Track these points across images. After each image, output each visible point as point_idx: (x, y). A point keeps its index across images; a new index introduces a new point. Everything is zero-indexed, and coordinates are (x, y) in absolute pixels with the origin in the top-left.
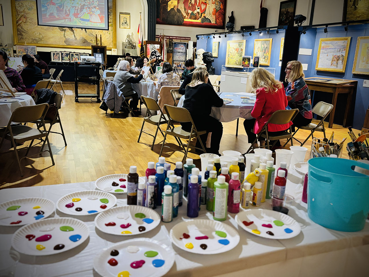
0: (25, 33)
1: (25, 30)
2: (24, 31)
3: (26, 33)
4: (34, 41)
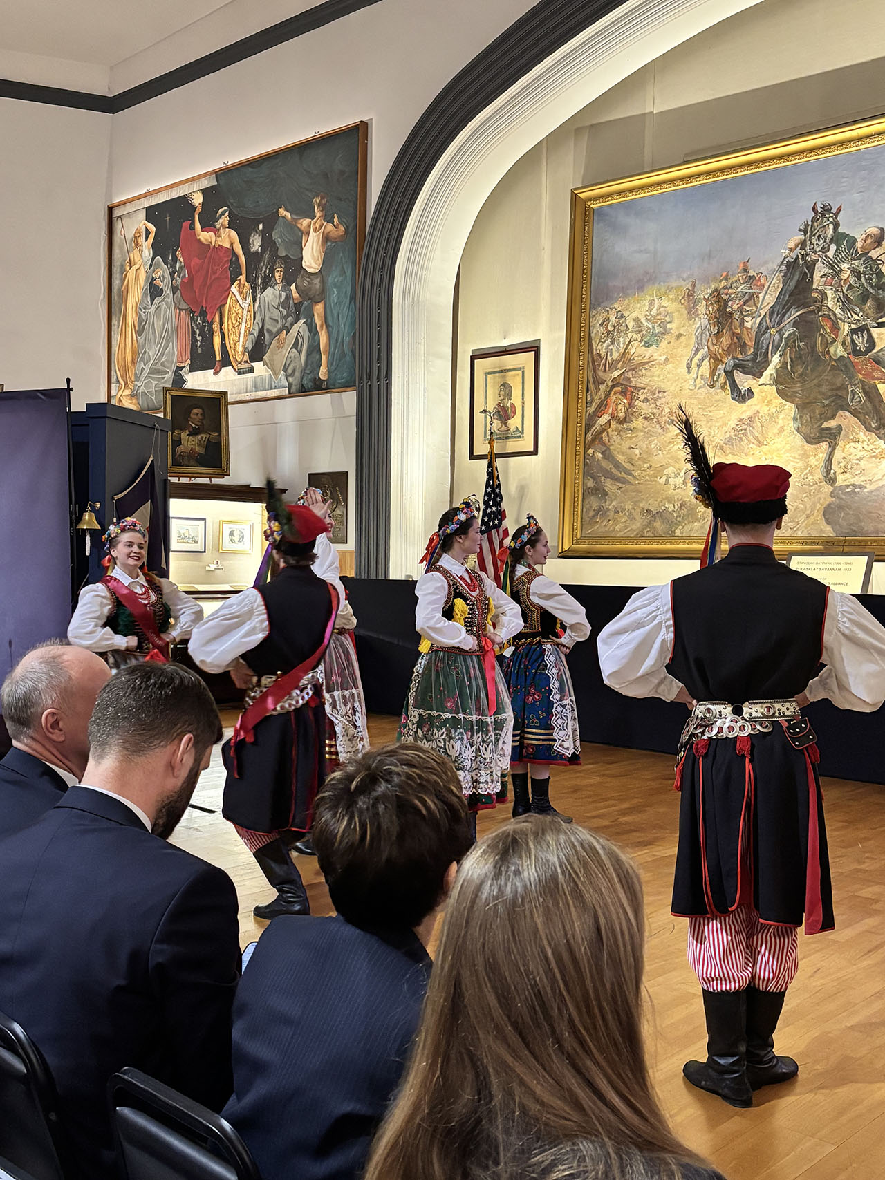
0: (618, 479)
1: (618, 466)
2: (613, 470)
3: (624, 481)
4: (657, 524)
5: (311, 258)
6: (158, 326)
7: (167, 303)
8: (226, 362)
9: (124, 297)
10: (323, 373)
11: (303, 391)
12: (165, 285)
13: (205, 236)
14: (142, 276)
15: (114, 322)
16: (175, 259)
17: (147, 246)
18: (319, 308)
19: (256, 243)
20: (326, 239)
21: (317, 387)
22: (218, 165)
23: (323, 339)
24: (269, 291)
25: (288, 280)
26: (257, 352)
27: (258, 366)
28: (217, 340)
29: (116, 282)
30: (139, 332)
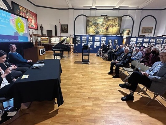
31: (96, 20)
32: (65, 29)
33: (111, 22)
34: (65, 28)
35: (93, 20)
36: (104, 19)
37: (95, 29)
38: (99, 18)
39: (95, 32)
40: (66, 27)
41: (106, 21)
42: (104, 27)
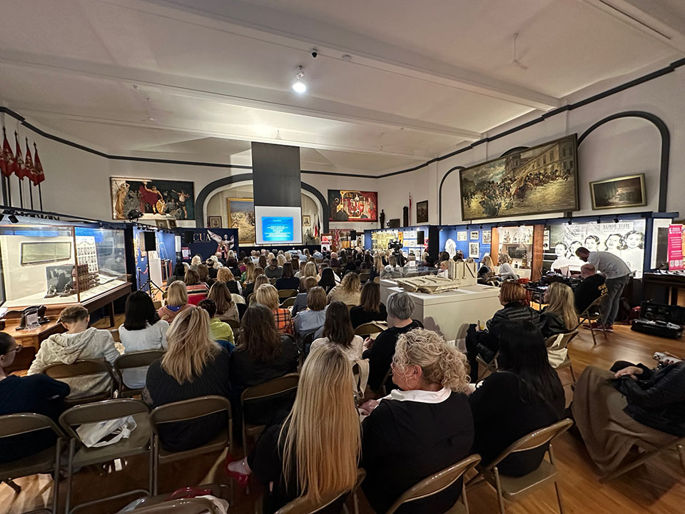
5: (182, 199)
6: (132, 204)
7: (136, 200)
8: (157, 212)
9: (118, 196)
10: (186, 217)
11: (180, 219)
12: (135, 196)
13: (148, 190)
14: (125, 193)
15: (114, 201)
16: (138, 192)
17: (127, 189)
18: (184, 208)
19: (166, 194)
20: (185, 197)
21: (185, 219)
22: (152, 178)
23: (186, 212)
24: (170, 203)
25: (175, 202)
26: (167, 212)
27: (168, 215)
28: (154, 209)
29: (114, 193)
30: (125, 203)
31: (484, 173)
32: (423, 213)
33: (531, 168)
34: (422, 209)
35: (475, 176)
36: (507, 164)
37: (482, 203)
38: (490, 167)
39: (484, 210)
40: (425, 208)
41: (514, 170)
42: (508, 190)
